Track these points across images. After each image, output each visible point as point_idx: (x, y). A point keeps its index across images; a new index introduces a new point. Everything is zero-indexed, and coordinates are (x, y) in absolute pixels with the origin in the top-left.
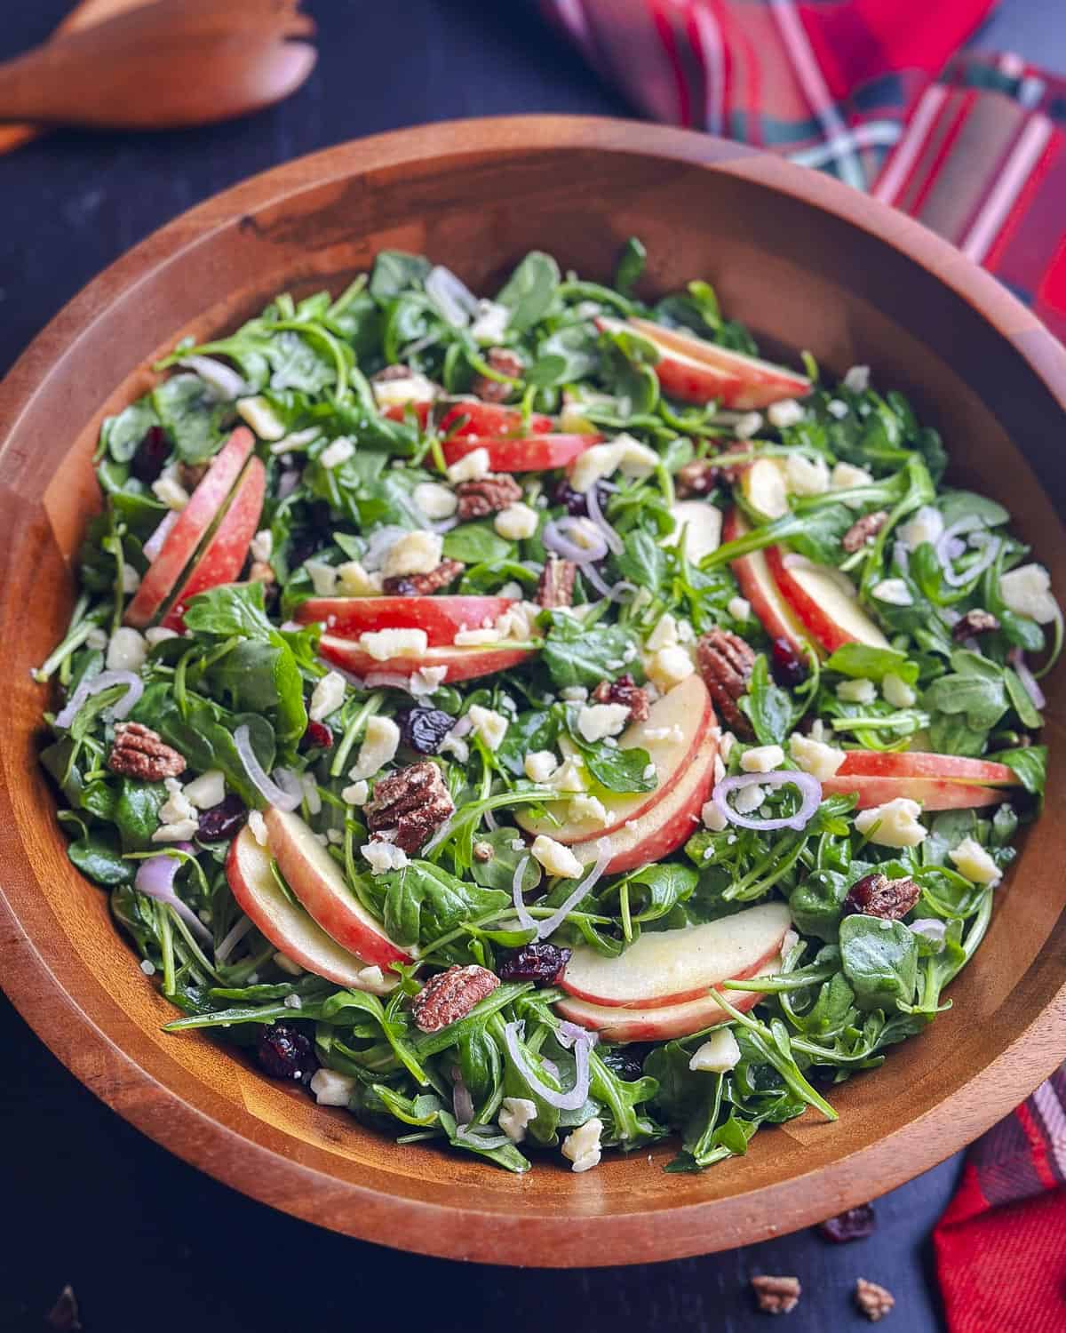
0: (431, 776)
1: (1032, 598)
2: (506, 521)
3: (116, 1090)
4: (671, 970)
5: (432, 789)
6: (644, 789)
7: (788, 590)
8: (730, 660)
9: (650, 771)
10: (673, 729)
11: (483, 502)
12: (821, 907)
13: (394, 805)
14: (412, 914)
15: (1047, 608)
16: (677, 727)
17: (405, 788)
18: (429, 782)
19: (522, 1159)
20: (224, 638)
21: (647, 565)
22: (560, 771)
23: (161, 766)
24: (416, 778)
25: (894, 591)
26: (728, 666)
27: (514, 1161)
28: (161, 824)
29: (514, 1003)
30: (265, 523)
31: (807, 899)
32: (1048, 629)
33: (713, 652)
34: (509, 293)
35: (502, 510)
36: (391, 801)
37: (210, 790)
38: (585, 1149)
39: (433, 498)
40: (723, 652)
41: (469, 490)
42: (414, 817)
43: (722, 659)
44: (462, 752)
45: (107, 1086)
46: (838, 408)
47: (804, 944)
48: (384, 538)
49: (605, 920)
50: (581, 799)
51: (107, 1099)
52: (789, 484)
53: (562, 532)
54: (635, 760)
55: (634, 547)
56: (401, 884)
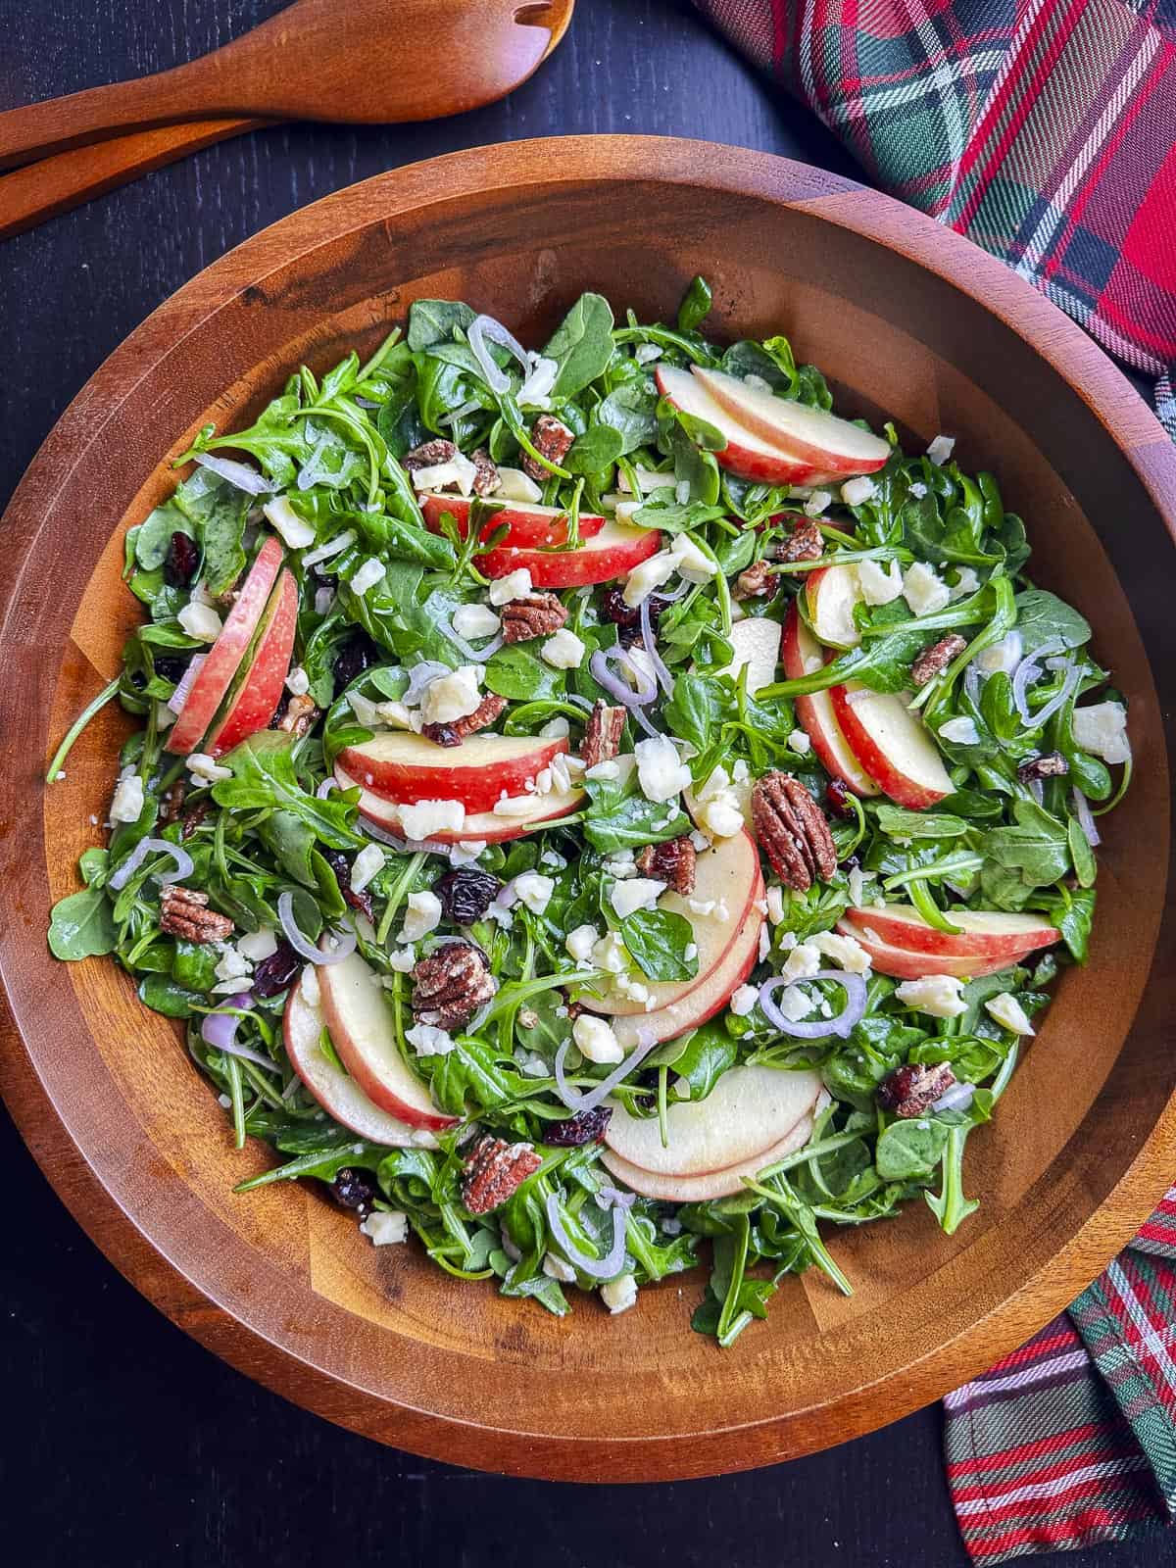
0: (470, 969)
1: (1106, 738)
2: (552, 651)
3: (180, 1311)
4: (707, 1135)
5: (471, 982)
6: (685, 974)
7: (848, 725)
8: (780, 814)
9: (691, 951)
10: (718, 902)
11: (527, 628)
12: (856, 1084)
13: (433, 996)
14: (456, 1101)
15: (1119, 750)
16: (723, 901)
17: (444, 981)
18: (469, 972)
19: (564, 1302)
20: (258, 810)
21: (697, 721)
22: (602, 943)
23: (207, 934)
24: (456, 971)
25: (960, 730)
26: (777, 818)
27: (557, 1301)
28: (217, 981)
29: (559, 1168)
30: (298, 657)
31: (843, 1073)
32: (1115, 771)
33: (765, 802)
34: (558, 343)
35: (548, 637)
36: (431, 993)
37: (261, 946)
38: (623, 1295)
39: (475, 620)
40: (774, 805)
41: (514, 613)
42: (455, 1009)
43: (772, 813)
44: (506, 920)
45: (171, 1306)
46: (919, 489)
47: (836, 1105)
48: (425, 671)
49: (643, 1091)
50: (623, 982)
51: (172, 1317)
52: (858, 593)
53: (610, 662)
54: (678, 930)
55: (684, 699)
56: (446, 1069)
